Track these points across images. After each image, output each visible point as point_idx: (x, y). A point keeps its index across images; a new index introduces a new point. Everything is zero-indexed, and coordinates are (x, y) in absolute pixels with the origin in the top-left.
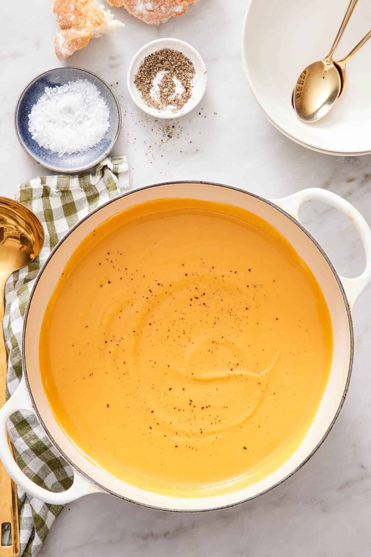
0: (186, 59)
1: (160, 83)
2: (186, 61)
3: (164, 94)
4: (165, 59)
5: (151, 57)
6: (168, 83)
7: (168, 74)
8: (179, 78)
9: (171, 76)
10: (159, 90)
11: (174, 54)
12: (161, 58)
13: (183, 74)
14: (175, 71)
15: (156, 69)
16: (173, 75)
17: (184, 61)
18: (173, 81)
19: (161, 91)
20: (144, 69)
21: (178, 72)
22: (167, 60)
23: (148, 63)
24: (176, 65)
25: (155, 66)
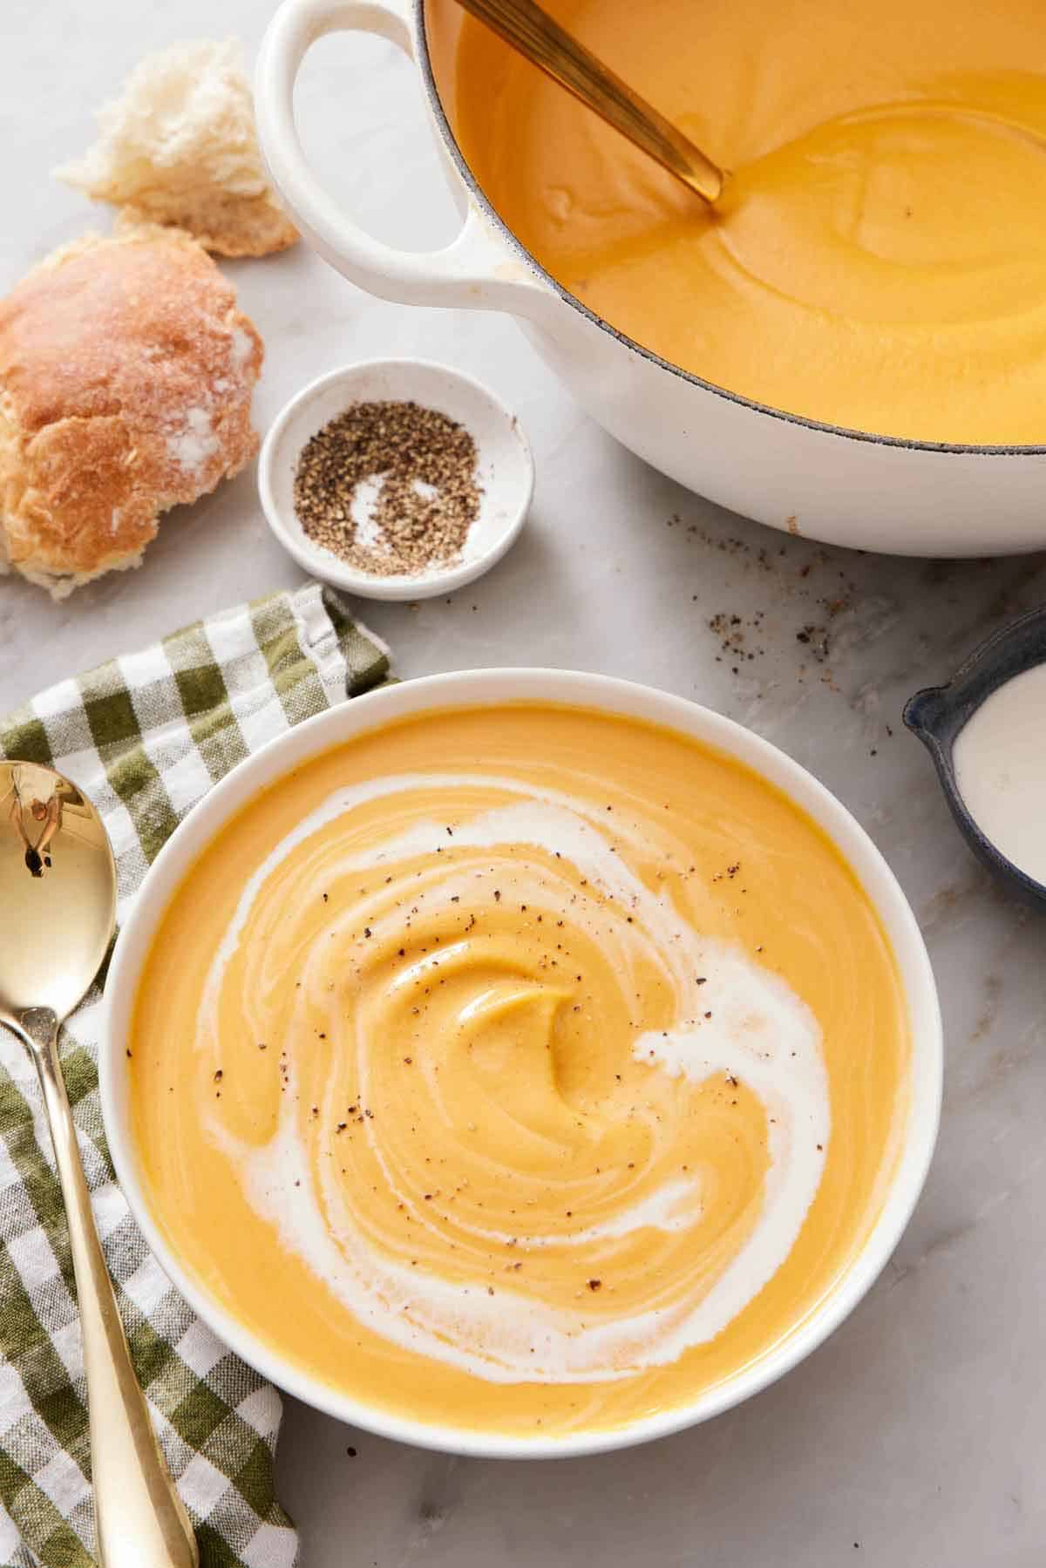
0: (434, 416)
1: (374, 510)
2: (438, 423)
3: (400, 535)
4: (366, 436)
5: (318, 442)
6: (401, 500)
7: (393, 478)
8: (431, 478)
9: (404, 480)
10: (381, 530)
11: (389, 414)
12: (351, 436)
13: (442, 463)
14: (409, 460)
15: (348, 472)
16: (407, 477)
17: (429, 425)
18: (415, 493)
19: (387, 530)
20: (310, 481)
21: (420, 461)
22: (373, 436)
23: (316, 460)
24: (410, 443)
25: (342, 465)
